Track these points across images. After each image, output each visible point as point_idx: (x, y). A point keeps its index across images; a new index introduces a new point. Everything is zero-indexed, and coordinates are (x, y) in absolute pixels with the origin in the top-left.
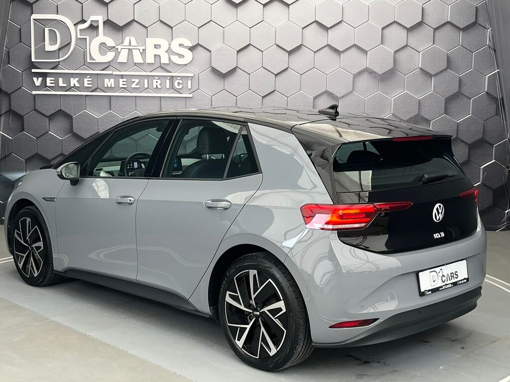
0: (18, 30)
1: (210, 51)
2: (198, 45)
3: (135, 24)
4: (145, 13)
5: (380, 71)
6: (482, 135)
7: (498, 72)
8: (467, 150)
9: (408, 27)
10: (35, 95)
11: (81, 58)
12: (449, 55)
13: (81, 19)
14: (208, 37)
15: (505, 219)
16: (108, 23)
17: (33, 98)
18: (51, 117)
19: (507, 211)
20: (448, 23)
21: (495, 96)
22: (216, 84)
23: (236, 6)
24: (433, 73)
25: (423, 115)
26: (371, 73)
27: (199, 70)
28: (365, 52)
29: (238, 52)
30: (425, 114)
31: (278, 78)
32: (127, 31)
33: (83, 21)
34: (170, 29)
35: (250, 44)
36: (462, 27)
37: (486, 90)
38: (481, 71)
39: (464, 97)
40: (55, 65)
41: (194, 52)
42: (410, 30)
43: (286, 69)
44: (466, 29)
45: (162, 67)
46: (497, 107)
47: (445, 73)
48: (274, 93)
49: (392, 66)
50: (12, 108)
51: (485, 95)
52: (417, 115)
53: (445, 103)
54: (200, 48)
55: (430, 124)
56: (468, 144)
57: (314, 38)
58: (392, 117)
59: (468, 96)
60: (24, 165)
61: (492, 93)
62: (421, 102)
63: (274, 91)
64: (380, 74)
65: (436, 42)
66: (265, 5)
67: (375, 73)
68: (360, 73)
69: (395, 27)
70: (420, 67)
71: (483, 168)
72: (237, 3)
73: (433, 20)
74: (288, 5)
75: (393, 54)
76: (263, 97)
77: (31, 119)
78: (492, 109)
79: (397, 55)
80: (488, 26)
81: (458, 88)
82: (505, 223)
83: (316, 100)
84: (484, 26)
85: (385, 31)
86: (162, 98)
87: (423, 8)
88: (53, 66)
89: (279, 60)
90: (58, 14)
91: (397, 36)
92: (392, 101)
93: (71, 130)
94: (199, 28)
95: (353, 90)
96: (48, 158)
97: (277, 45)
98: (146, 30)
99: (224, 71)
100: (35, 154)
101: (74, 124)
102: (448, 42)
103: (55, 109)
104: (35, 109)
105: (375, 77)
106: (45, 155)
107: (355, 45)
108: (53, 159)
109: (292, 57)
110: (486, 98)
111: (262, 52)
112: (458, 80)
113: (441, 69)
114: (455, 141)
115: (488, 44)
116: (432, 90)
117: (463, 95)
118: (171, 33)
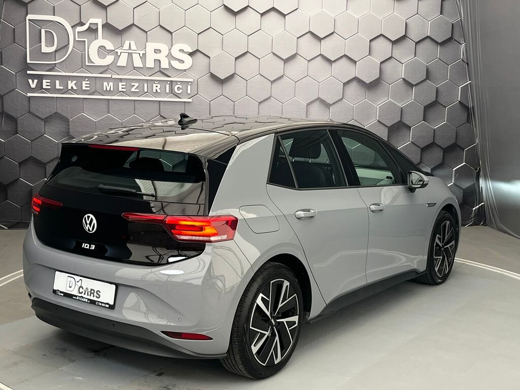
0: (12, 29)
1: (209, 57)
2: (197, 50)
3: (135, 28)
4: (145, 17)
5: (368, 80)
6: (455, 140)
7: (470, 83)
8: (442, 154)
9: (393, 40)
10: (30, 98)
12: (428, 67)
13: (78, 22)
14: (207, 43)
15: (473, 215)
16: (107, 26)
17: (27, 100)
18: (46, 120)
19: (474, 209)
20: (428, 37)
21: (467, 104)
22: (214, 89)
23: (235, 14)
24: (414, 83)
25: (405, 122)
26: (359, 82)
27: (198, 75)
29: (236, 58)
30: (407, 121)
31: (275, 84)
32: (127, 35)
33: (82, 24)
34: (170, 35)
35: (248, 52)
36: (439, 42)
38: (455, 83)
39: (441, 106)
40: (51, 67)
41: (193, 57)
42: (395, 43)
43: (282, 77)
44: (442, 44)
45: (162, 72)
46: (468, 114)
47: (425, 84)
49: (378, 76)
50: (5, 110)
51: (458, 104)
52: (399, 121)
53: (424, 112)
54: (199, 54)
55: (410, 130)
56: (443, 148)
57: (309, 48)
58: (377, 123)
59: (443, 104)
60: (18, 169)
61: (464, 102)
62: (404, 110)
63: (270, 98)
64: (368, 83)
65: (417, 55)
66: (262, 15)
67: (363, 81)
68: (349, 82)
69: (381, 39)
70: (403, 77)
71: (455, 170)
72: (236, 11)
73: (415, 35)
74: (284, 15)
75: (379, 65)
76: (260, 103)
77: (25, 122)
78: (464, 116)
79: (383, 65)
80: (462, 42)
81: (435, 97)
82: (473, 220)
83: (309, 107)
84: (458, 41)
85: (373, 43)
86: (161, 103)
87: (406, 23)
88: (49, 68)
89: (275, 68)
90: (54, 15)
91: (383, 49)
92: (378, 108)
93: (67, 134)
94: (198, 34)
95: (343, 98)
96: (43, 161)
97: (274, 53)
98: (146, 34)
99: (222, 77)
100: (30, 157)
101: (71, 127)
102: (428, 55)
103: (51, 112)
104: (30, 112)
105: (363, 86)
106: (39, 158)
107: (345, 56)
108: (49, 162)
109: (287, 65)
110: (459, 106)
111: (259, 59)
112: (436, 90)
113: (421, 80)
114: (432, 145)
115: (461, 58)
116: (413, 98)
117: (439, 103)
118: (171, 38)
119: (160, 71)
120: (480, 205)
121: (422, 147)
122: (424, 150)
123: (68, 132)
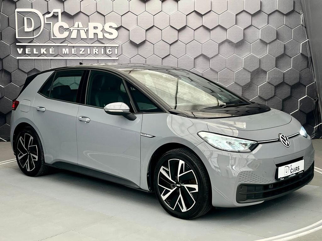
0: (7, 18)
1: (129, 30)
2: (121, 26)
3: (81, 14)
4: (88, 7)
5: (235, 41)
6: (299, 80)
7: (308, 40)
8: (290, 90)
9: (252, 13)
11: (48, 36)
12: (277, 30)
13: (47, 11)
14: (127, 21)
15: (314, 132)
17: (17, 61)
19: (315, 127)
20: (277, 11)
21: (307, 56)
22: (133, 51)
23: (145, 2)
24: (268, 42)
25: (262, 68)
26: (229, 42)
27: (122, 42)
28: (226, 30)
29: (147, 30)
30: (264, 68)
31: (172, 46)
32: (76, 18)
33: (49, 13)
34: (104, 17)
35: (154, 26)
36: (285, 13)
37: (301, 52)
38: (297, 41)
39: (287, 57)
41: (118, 31)
42: (253, 15)
43: (177, 41)
44: (288, 15)
45: (99, 41)
46: (308, 62)
47: (275, 42)
48: (169, 56)
49: (242, 38)
50: (4, 68)
51: (300, 55)
52: (259, 68)
53: (276, 61)
54: (122, 29)
55: (266, 74)
56: (290, 86)
57: (194, 21)
58: (243, 69)
59: (290, 56)
61: (304, 54)
62: (261, 60)
63: (169, 55)
64: (235, 43)
65: (269, 23)
66: (163, 1)
67: (232, 42)
68: (223, 43)
69: (244, 14)
70: (260, 38)
71: (300, 100)
73: (267, 9)
74: (177, 1)
75: (243, 31)
76: (162, 59)
77: (16, 74)
78: (305, 64)
79: (246, 31)
80: (301, 13)
81: (283, 51)
82: (314, 134)
83: (196, 60)
84: (299, 12)
85: (239, 17)
86: (99, 60)
87: (261, 2)
88: (30, 41)
89: (172, 36)
90: (32, 8)
91: (245, 20)
92: (243, 59)
94: (122, 16)
95: (219, 53)
97: (171, 26)
98: (88, 17)
99: (138, 42)
102: (277, 22)
103: (31, 69)
104: (18, 69)
105: (232, 45)
107: (219, 26)
109: (180, 33)
110: (301, 57)
111: (162, 30)
112: (284, 46)
113: (273, 40)
114: (282, 84)
115: (301, 23)
116: (268, 52)
117: (287, 55)
118: (104, 19)
120: (319, 124)
121: (275, 85)
122: (276, 87)
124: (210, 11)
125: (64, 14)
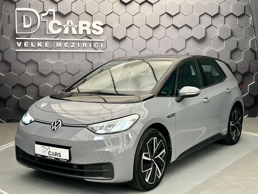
0: (8, 16)
1: (112, 28)
2: (106, 24)
3: (72, 13)
4: (78, 8)
5: (199, 38)
6: (248, 70)
7: (255, 38)
8: (242, 77)
9: (212, 15)
10: (17, 52)
11: (45, 32)
12: (233, 30)
13: (43, 11)
14: (111, 20)
18: (26, 64)
20: (231, 14)
21: (254, 50)
22: (116, 45)
23: (126, 4)
24: (224, 39)
26: (194, 39)
27: (107, 38)
28: (191, 28)
29: (127, 28)
31: (148, 42)
32: (68, 17)
34: (91, 17)
35: (133, 24)
36: (238, 16)
37: (250, 47)
38: (247, 38)
39: (240, 51)
40: (29, 35)
41: (104, 28)
42: (213, 17)
43: (152, 37)
44: (240, 17)
45: (87, 36)
46: (255, 55)
47: (230, 39)
48: (145, 50)
49: (204, 36)
50: (5, 59)
51: (250, 49)
53: (231, 54)
54: (107, 26)
56: (242, 74)
57: (166, 21)
59: (241, 50)
60: (11, 90)
61: (253, 48)
62: (219, 53)
65: (225, 23)
66: (140, 4)
67: (196, 39)
68: (189, 39)
69: (206, 15)
70: (218, 36)
71: (249, 86)
72: (126, 3)
73: (224, 12)
74: (152, 4)
75: (205, 29)
76: (140, 52)
77: (15, 65)
78: (253, 57)
79: (207, 29)
80: (250, 15)
81: (236, 46)
83: (167, 53)
84: (248, 15)
85: (201, 18)
86: (87, 53)
87: (219, 6)
89: (148, 33)
90: (30, 8)
91: (206, 20)
92: (205, 53)
93: (37, 71)
94: (106, 16)
95: (185, 48)
96: (25, 86)
97: (147, 25)
98: (78, 16)
99: (120, 38)
100: (18, 84)
101: (39, 67)
102: (232, 23)
103: (29, 59)
104: (17, 60)
105: (196, 41)
106: (23, 84)
107: (186, 25)
108: (28, 86)
109: (154, 31)
110: (250, 51)
111: (139, 28)
112: (237, 42)
113: (228, 37)
115: (250, 24)
116: (224, 47)
117: (239, 49)
118: (92, 18)
119: (86, 36)
123: (38, 70)
124: (179, 13)
125: (58, 13)
